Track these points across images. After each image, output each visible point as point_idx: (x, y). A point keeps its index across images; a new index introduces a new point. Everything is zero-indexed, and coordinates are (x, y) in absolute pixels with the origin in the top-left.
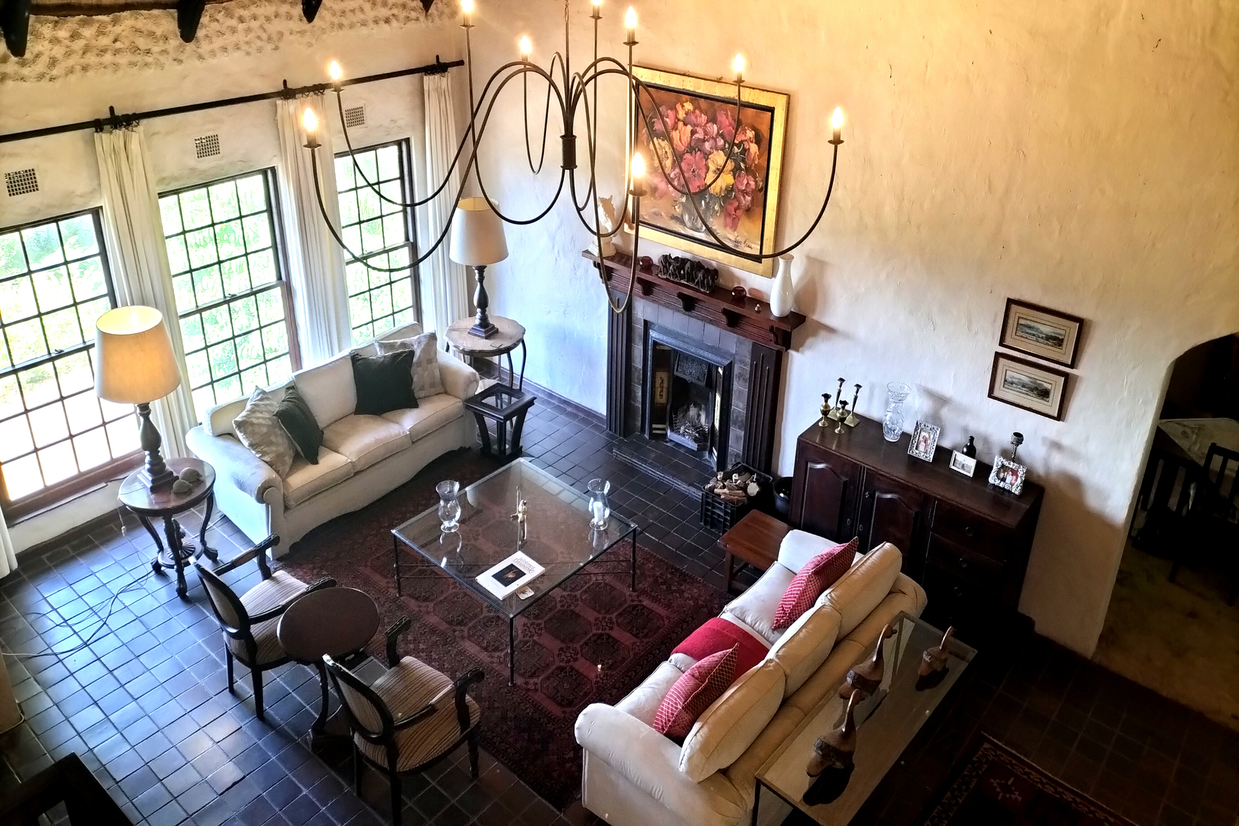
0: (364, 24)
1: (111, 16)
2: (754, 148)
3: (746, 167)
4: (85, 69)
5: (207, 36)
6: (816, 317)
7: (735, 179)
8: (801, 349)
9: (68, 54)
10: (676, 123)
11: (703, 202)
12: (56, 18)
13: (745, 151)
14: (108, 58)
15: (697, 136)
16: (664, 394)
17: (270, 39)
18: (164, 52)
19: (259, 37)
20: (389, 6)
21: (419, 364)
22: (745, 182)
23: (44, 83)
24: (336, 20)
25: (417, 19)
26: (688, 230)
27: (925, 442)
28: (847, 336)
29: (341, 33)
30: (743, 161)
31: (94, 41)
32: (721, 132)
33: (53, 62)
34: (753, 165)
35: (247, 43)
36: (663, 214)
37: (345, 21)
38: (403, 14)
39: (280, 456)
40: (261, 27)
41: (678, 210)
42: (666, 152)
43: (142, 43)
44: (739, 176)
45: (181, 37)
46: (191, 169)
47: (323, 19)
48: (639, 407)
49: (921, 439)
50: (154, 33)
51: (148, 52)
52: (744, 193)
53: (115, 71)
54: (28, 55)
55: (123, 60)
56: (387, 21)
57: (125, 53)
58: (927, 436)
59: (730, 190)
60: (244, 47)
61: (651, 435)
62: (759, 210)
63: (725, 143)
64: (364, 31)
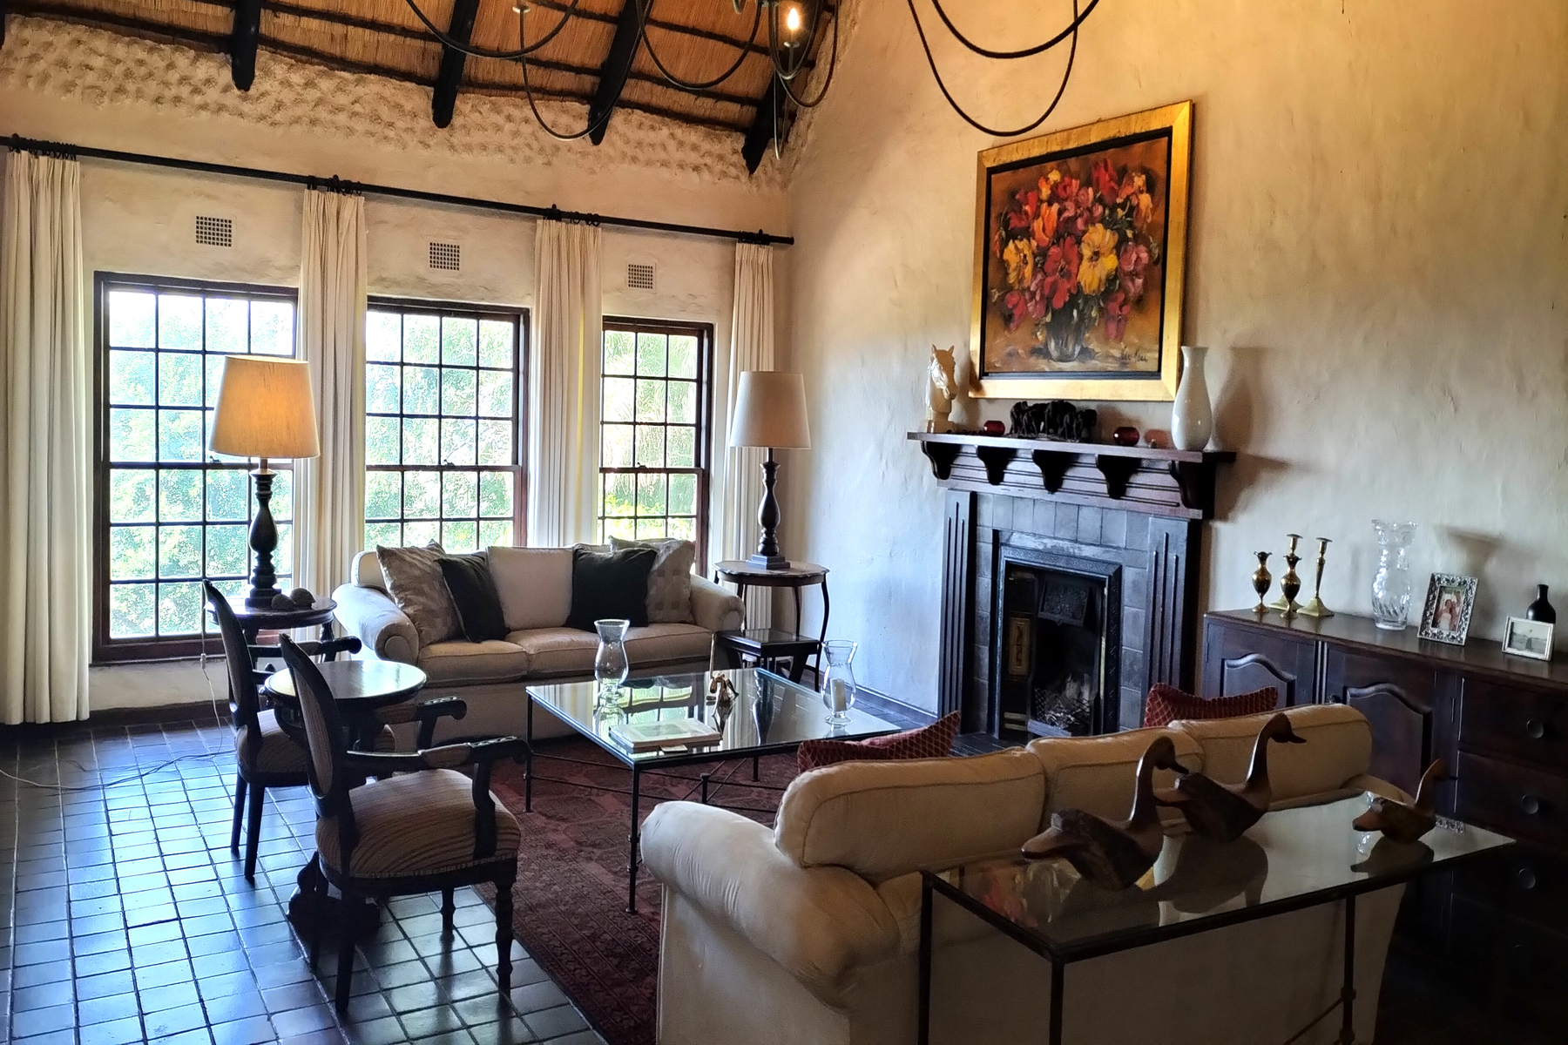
0: (664, 164)
1: (356, 76)
2: (1145, 199)
3: (1134, 234)
4: (313, 122)
5: (464, 126)
6: (1252, 450)
7: (1119, 258)
8: (1230, 515)
9: (296, 102)
10: (1039, 208)
11: (1075, 313)
12: (293, 62)
13: (1133, 210)
14: (342, 118)
15: (1066, 215)
16: (1024, 657)
17: (542, 150)
18: (410, 130)
19: (529, 145)
20: (702, 153)
21: (661, 572)
22: (1134, 257)
23: (262, 126)
24: (630, 151)
25: (737, 178)
26: (1054, 363)
27: (1451, 611)
28: (1305, 469)
29: (634, 167)
30: (1131, 226)
31: (330, 96)
32: (1098, 195)
33: (279, 106)
34: (1145, 226)
35: (513, 148)
36: (1020, 351)
37: (641, 157)
38: (719, 167)
39: (428, 612)
40: (533, 134)
41: (1040, 338)
42: (1025, 256)
43: (385, 112)
44: (1126, 251)
45: (434, 120)
46: (418, 277)
47: (612, 144)
48: (985, 685)
49: (1443, 606)
50: (402, 106)
51: (391, 125)
52: (1133, 275)
53: (347, 135)
54: (253, 91)
55: (360, 126)
56: (696, 169)
57: (363, 120)
58: (1454, 599)
59: (1112, 279)
60: (509, 152)
61: (1002, 730)
62: (1155, 295)
63: (1104, 210)
64: (665, 173)
